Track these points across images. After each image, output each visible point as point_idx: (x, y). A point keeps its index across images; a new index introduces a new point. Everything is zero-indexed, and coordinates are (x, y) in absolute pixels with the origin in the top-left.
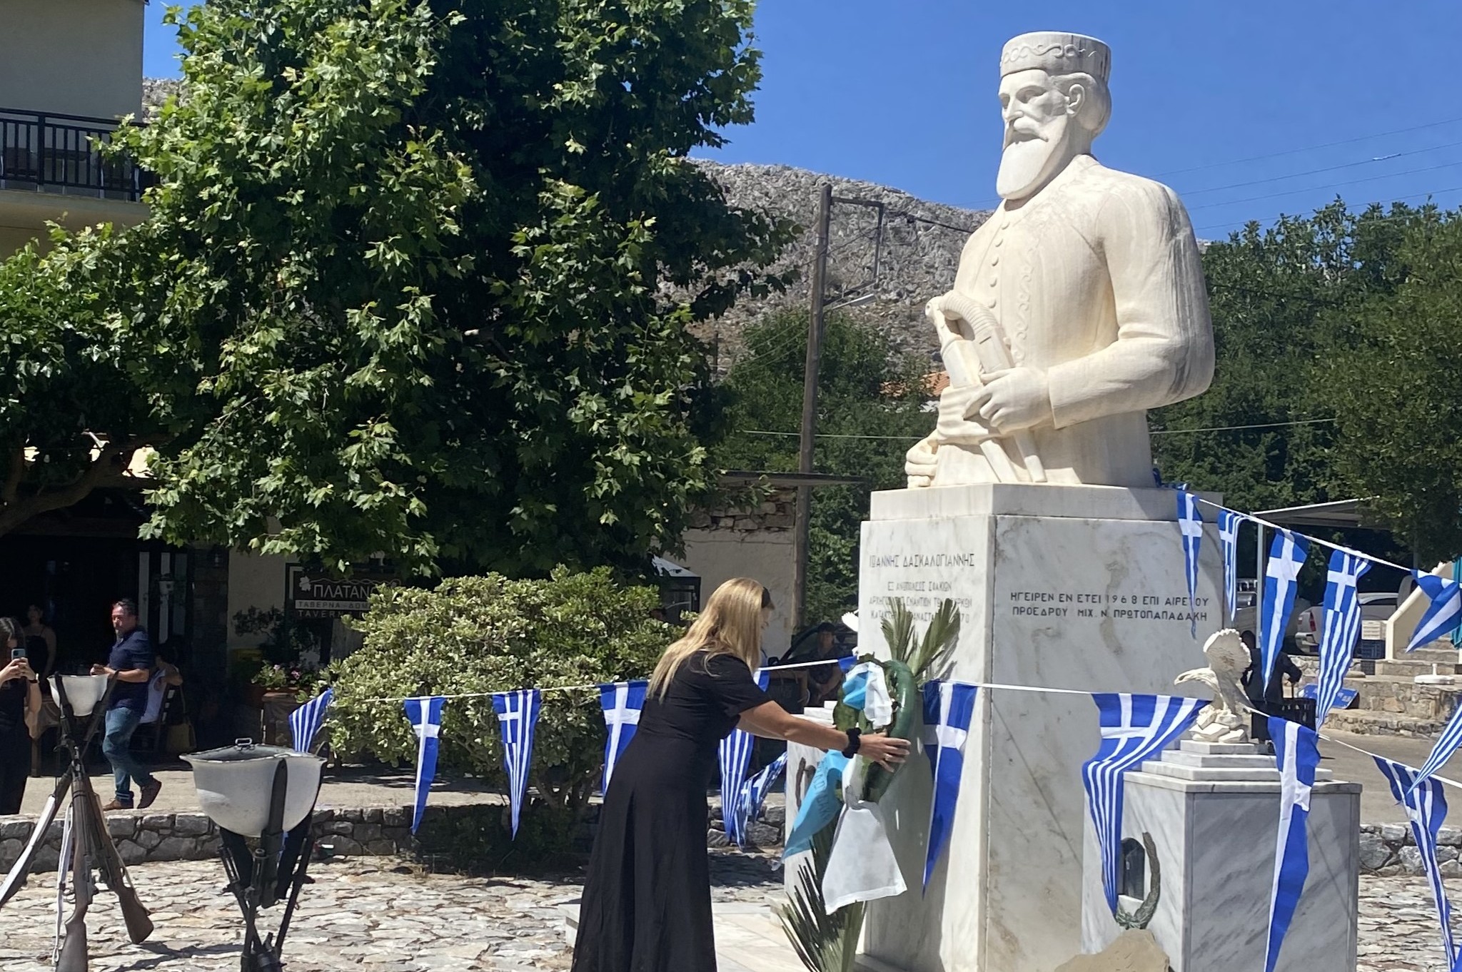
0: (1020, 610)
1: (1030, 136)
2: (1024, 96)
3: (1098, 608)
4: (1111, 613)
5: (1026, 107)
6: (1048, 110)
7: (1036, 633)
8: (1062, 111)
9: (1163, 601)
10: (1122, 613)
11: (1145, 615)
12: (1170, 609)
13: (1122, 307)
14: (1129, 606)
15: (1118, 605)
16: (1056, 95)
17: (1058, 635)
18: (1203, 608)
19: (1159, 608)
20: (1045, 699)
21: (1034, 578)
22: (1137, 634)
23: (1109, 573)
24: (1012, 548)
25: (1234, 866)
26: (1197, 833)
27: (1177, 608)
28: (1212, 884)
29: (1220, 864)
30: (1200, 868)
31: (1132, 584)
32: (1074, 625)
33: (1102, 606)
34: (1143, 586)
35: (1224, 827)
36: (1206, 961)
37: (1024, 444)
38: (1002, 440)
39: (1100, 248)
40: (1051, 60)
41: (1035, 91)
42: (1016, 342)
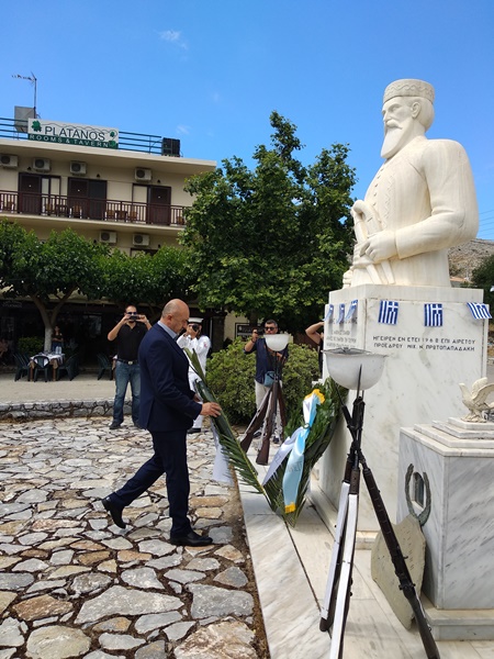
0: (378, 345)
1: (395, 127)
2: (391, 109)
3: (418, 345)
4: (425, 347)
5: (392, 115)
6: (402, 116)
8: (409, 115)
9: (451, 341)
10: (430, 347)
11: (442, 348)
12: (455, 345)
13: (433, 199)
14: (434, 343)
15: (429, 343)
16: (405, 108)
17: (398, 357)
18: (472, 345)
19: (449, 345)
20: (390, 388)
21: (385, 329)
22: (438, 356)
23: (423, 328)
24: (374, 315)
25: (475, 499)
26: (451, 480)
27: (458, 345)
28: (460, 511)
29: (465, 499)
30: (453, 500)
31: (435, 333)
32: (406, 352)
33: (420, 343)
34: (441, 334)
35: (468, 477)
36: (455, 554)
37: (386, 266)
38: (376, 265)
39: (422, 173)
40: (403, 91)
41: (397, 106)
42: (384, 220)
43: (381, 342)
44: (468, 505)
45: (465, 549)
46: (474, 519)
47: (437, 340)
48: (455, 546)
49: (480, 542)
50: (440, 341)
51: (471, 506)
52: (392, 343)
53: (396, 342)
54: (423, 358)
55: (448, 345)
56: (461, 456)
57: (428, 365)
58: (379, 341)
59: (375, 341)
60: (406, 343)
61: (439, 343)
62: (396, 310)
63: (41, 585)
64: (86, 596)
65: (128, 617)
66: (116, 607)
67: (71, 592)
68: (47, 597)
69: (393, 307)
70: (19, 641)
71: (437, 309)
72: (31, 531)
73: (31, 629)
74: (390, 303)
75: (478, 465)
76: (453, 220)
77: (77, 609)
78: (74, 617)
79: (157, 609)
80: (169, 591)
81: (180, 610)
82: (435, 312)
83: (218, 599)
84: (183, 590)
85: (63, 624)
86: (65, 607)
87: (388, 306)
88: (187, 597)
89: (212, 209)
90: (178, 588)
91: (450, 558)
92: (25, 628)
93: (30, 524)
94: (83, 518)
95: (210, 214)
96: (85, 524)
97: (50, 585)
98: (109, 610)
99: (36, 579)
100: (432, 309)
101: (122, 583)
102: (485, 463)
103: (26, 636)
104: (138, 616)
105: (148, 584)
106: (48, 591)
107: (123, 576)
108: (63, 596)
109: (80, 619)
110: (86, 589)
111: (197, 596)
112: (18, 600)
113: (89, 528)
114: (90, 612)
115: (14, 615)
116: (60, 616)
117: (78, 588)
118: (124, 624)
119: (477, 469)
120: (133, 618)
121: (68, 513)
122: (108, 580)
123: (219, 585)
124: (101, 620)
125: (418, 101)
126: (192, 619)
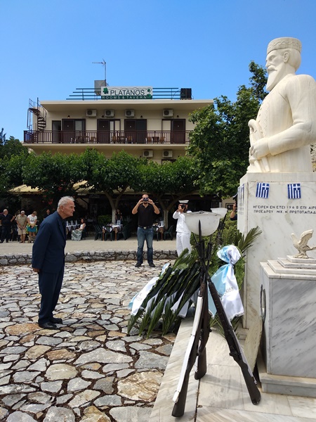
0: (257, 211)
1: (273, 70)
2: (270, 59)
3: (284, 210)
4: (289, 212)
5: (271, 62)
6: (277, 62)
7: (262, 218)
8: (282, 61)
9: (308, 208)
10: (293, 212)
11: (301, 212)
12: (311, 210)
13: (294, 115)
14: (295, 209)
15: (292, 209)
16: (279, 57)
17: (270, 219)
19: (307, 210)
20: (265, 238)
21: (261, 201)
22: (298, 218)
23: (287, 200)
24: (253, 192)
25: (290, 306)
26: (274, 293)
27: (313, 210)
28: (281, 312)
29: (284, 305)
30: (276, 306)
31: (296, 203)
32: (275, 215)
33: (286, 209)
34: (300, 203)
35: (286, 291)
36: (279, 340)
37: (264, 161)
38: (259, 161)
39: (286, 98)
40: (277, 46)
41: (273, 56)
42: (264, 131)
43: (259, 210)
44: (286, 309)
45: (284, 338)
46: (291, 318)
47: (297, 208)
48: (278, 335)
49: (295, 333)
50: (299, 207)
51: (288, 310)
52: (266, 210)
53: (269, 209)
54: (288, 219)
55: (305, 210)
56: (280, 278)
57: (292, 223)
58: (257, 209)
59: (254, 209)
60: (276, 210)
61: (299, 209)
62: (267, 189)
63: (64, 344)
64: (84, 351)
65: (101, 364)
66: (97, 358)
67: (77, 349)
68: (65, 350)
69: (266, 187)
70: (43, 369)
71: (297, 187)
72: (70, 318)
73: (51, 364)
74: (264, 185)
75: (292, 284)
76: (303, 127)
77: (77, 357)
78: (75, 360)
79: (117, 361)
80: (128, 353)
81: (129, 363)
82: (295, 189)
83: (152, 360)
84: (136, 354)
85: (68, 363)
86: (71, 356)
87: (262, 186)
88: (137, 356)
89: (206, 131)
90: (133, 352)
91: (274, 342)
92: (48, 363)
93: (71, 315)
94: (99, 313)
95: (205, 134)
96: (98, 316)
97: (69, 344)
98: (93, 359)
99: (63, 341)
100: (293, 187)
101: (105, 347)
102: (297, 283)
103: (48, 367)
104: (106, 364)
105: (118, 349)
106: (66, 347)
107: (107, 344)
108: (73, 350)
109: (77, 362)
110: (85, 348)
111: (142, 356)
112: (51, 350)
113: (100, 318)
114: (83, 359)
115: (46, 357)
116: (67, 359)
117: (81, 347)
118: (97, 366)
119: (292, 287)
120: (103, 365)
121: (92, 310)
122: (99, 344)
123: (157, 353)
124: (87, 363)
125: (288, 51)
126: (134, 368)
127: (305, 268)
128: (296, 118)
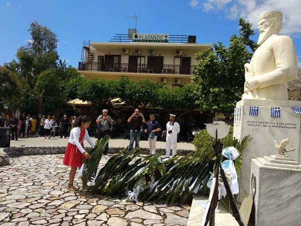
0: (249, 125)
1: (263, 31)
2: (261, 24)
3: (268, 125)
4: (271, 126)
5: (262, 26)
6: (266, 27)
7: (253, 130)
9: (285, 124)
11: (280, 127)
12: (286, 126)
13: (277, 62)
14: (276, 125)
15: (273, 125)
16: (268, 23)
17: (258, 130)
18: (295, 126)
20: (255, 143)
21: (252, 118)
23: (271, 118)
24: (247, 112)
25: (273, 187)
26: (262, 178)
27: (288, 126)
28: (266, 191)
29: (269, 187)
30: (263, 187)
31: (275, 121)
32: (262, 128)
34: (279, 121)
35: (270, 178)
36: (264, 209)
37: (255, 92)
38: (252, 91)
39: (272, 51)
40: (266, 16)
42: (256, 72)
43: (251, 124)
45: (268, 208)
46: (273, 196)
47: (277, 123)
48: (264, 206)
49: (275, 206)
50: (279, 124)
51: (271, 190)
52: (255, 124)
53: (258, 124)
54: (271, 131)
55: (283, 126)
56: (267, 169)
57: (273, 134)
59: (248, 123)
60: (262, 124)
62: (257, 110)
63: (116, 206)
64: (130, 211)
65: (142, 219)
66: (139, 215)
67: (125, 209)
68: (118, 209)
70: (106, 220)
71: (277, 110)
73: (110, 217)
75: (275, 173)
76: (284, 71)
77: (126, 214)
78: (125, 216)
79: (153, 218)
80: (160, 215)
81: (161, 220)
83: (176, 219)
84: (164, 215)
85: (120, 217)
86: (122, 213)
87: (254, 108)
89: (207, 66)
90: (162, 214)
91: (261, 210)
92: (108, 216)
95: (206, 69)
97: (119, 206)
98: (137, 216)
99: (115, 204)
100: (275, 110)
101: (143, 209)
103: (108, 219)
104: (145, 219)
105: (152, 211)
106: (118, 208)
107: (144, 207)
108: (123, 210)
110: (131, 209)
111: (168, 217)
112: (108, 209)
114: (130, 216)
115: (106, 212)
116: (120, 215)
117: (128, 208)
118: (140, 221)
119: (275, 175)
120: (144, 220)
122: (139, 207)
123: (178, 215)
124: (134, 218)
125: (273, 19)
126: (164, 223)
127: (283, 163)
128: (278, 64)
